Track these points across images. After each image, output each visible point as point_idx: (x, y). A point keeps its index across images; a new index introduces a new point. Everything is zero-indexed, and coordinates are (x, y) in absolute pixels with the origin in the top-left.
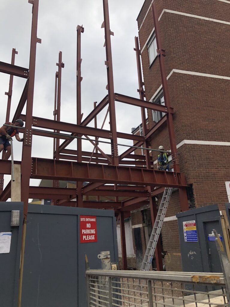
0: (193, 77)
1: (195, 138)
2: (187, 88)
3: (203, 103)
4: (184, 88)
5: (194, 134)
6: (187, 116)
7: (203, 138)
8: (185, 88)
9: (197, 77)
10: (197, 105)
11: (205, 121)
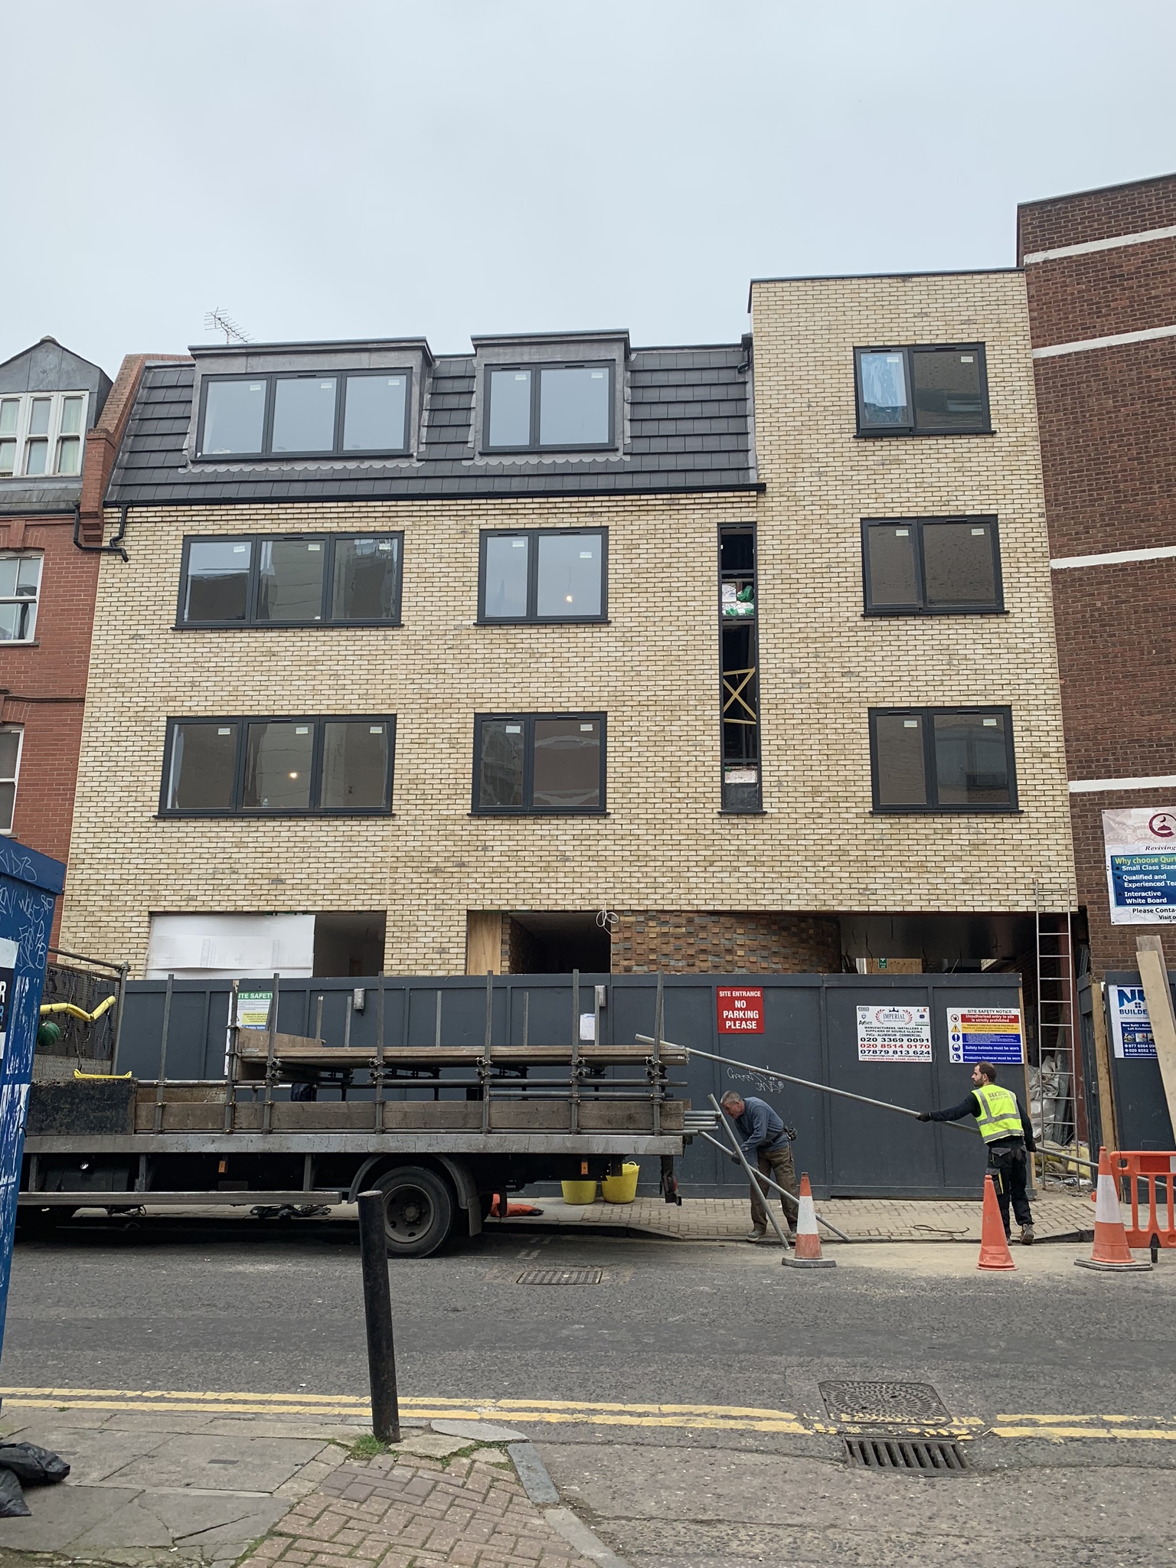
0: (1120, 570)
1: (1110, 771)
2: (1096, 614)
3: (1150, 653)
4: (1083, 617)
5: (1106, 760)
6: (1086, 706)
7: (1137, 770)
8: (1088, 615)
9: (1139, 568)
10: (1124, 666)
11: (1149, 713)
